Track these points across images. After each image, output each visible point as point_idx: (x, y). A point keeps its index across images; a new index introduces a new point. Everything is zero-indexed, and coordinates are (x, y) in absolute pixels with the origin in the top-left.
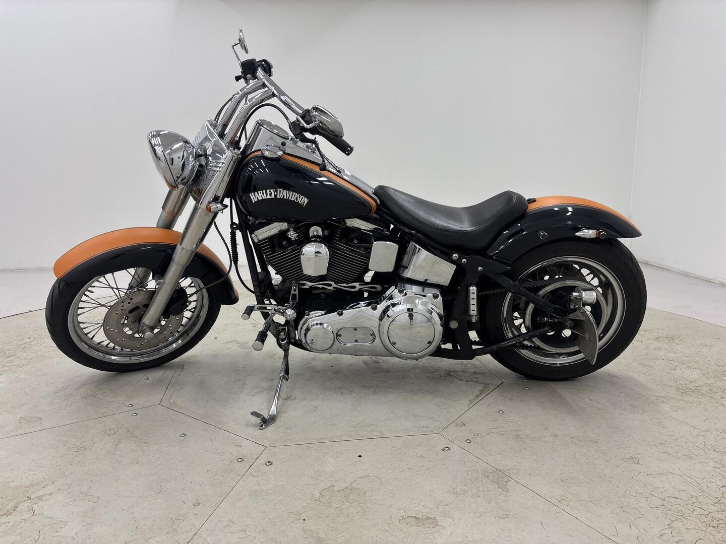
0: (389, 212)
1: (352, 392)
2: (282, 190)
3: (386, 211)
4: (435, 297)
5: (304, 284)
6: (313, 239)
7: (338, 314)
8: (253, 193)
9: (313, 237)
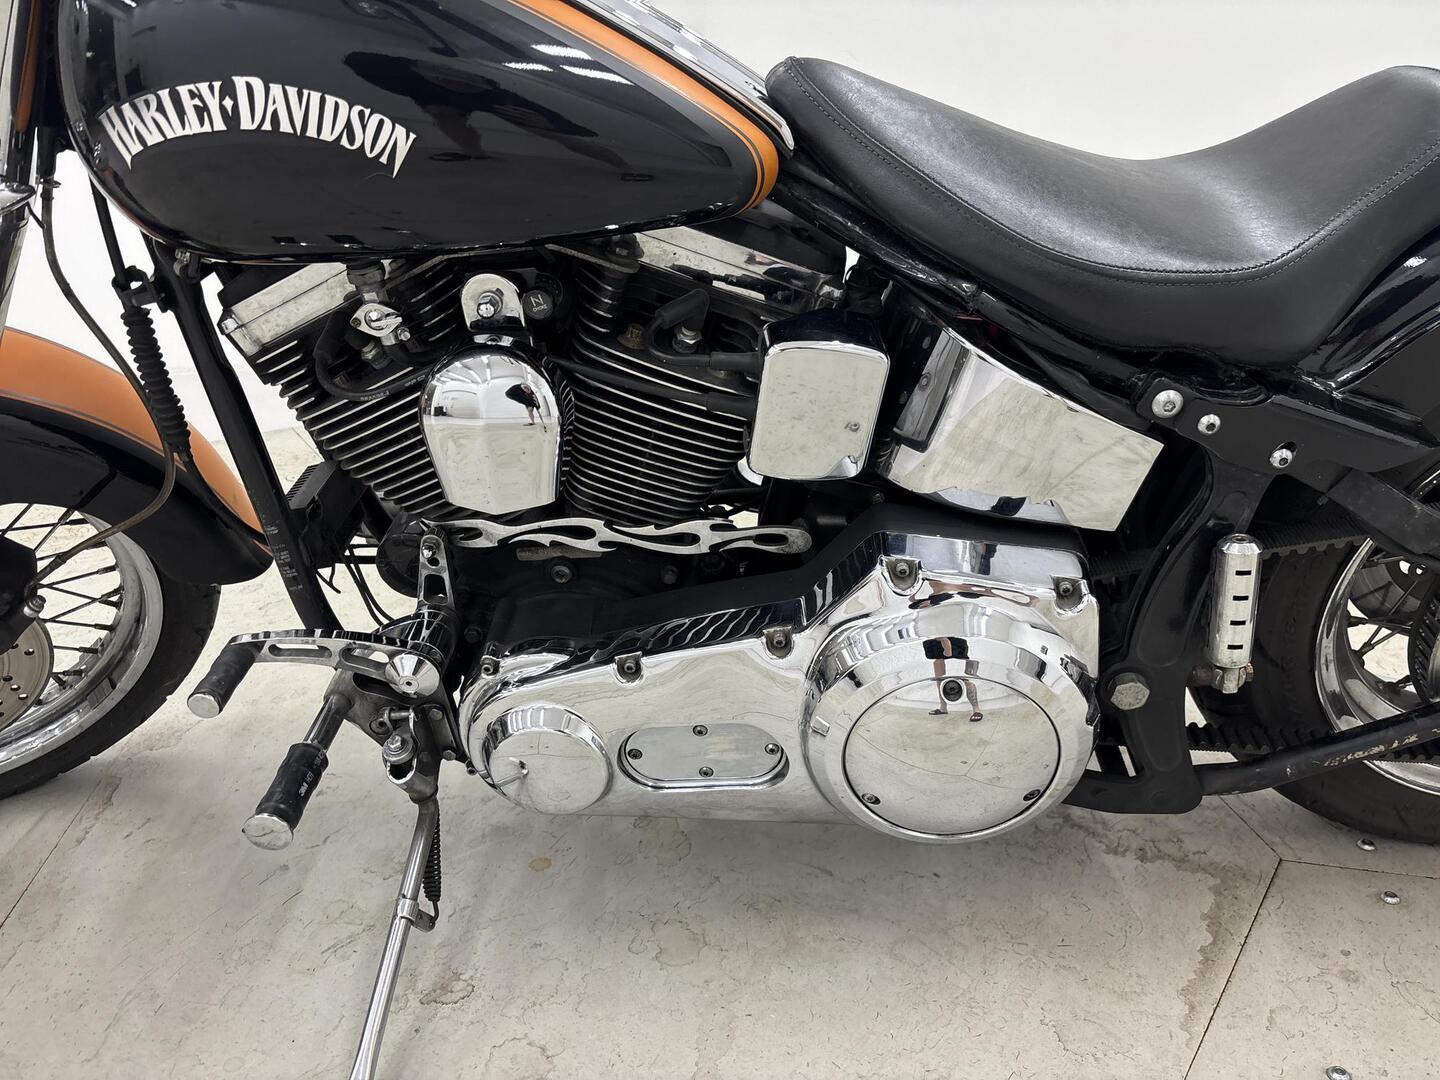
0: (838, 190)
1: (699, 940)
2: (257, 83)
3: (828, 183)
4: (1067, 595)
5: (476, 533)
6: (480, 339)
7: (622, 671)
8: (111, 111)
9: (482, 325)
